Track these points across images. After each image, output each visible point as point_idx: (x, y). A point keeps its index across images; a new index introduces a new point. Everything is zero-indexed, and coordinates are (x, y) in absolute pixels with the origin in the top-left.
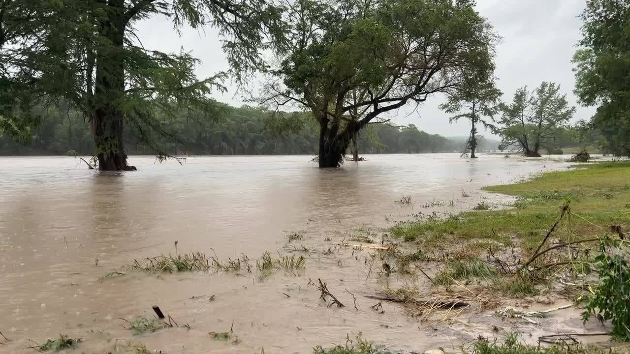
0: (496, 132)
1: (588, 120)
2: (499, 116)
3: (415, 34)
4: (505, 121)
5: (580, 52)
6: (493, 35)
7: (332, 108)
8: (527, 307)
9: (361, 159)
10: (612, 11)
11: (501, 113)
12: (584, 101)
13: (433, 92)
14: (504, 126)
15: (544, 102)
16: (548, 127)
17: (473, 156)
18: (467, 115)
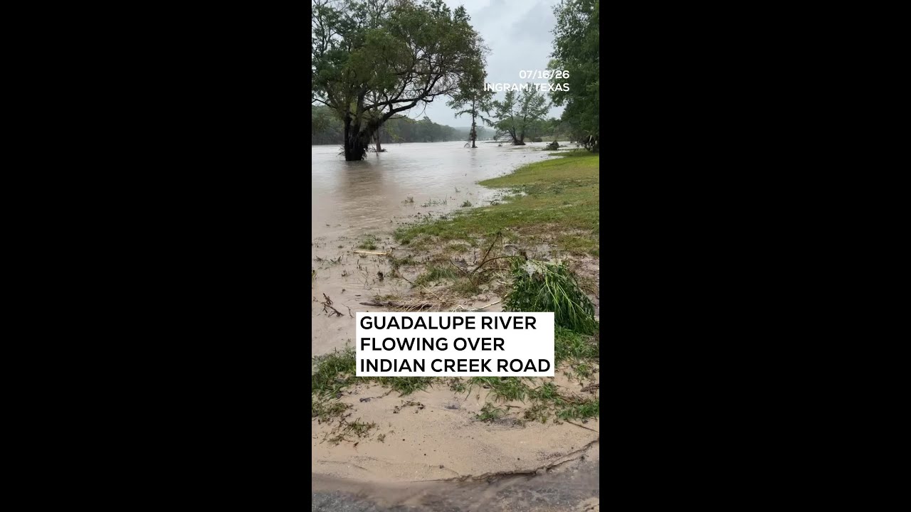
0: (492, 125)
1: (558, 117)
2: (494, 111)
3: (420, 44)
4: (498, 115)
5: (552, 62)
6: (485, 48)
7: (353, 107)
8: (471, 305)
9: (383, 151)
10: (575, 28)
11: (495, 109)
12: (555, 102)
13: (438, 94)
14: (498, 119)
15: (528, 100)
16: (531, 120)
17: (474, 146)
18: (468, 111)
